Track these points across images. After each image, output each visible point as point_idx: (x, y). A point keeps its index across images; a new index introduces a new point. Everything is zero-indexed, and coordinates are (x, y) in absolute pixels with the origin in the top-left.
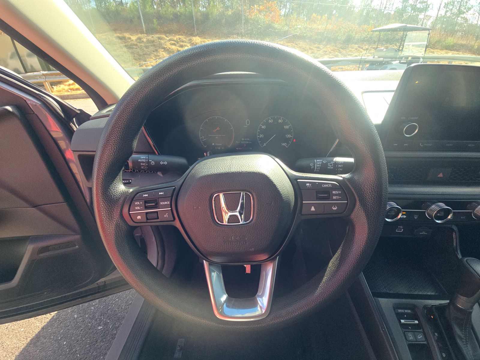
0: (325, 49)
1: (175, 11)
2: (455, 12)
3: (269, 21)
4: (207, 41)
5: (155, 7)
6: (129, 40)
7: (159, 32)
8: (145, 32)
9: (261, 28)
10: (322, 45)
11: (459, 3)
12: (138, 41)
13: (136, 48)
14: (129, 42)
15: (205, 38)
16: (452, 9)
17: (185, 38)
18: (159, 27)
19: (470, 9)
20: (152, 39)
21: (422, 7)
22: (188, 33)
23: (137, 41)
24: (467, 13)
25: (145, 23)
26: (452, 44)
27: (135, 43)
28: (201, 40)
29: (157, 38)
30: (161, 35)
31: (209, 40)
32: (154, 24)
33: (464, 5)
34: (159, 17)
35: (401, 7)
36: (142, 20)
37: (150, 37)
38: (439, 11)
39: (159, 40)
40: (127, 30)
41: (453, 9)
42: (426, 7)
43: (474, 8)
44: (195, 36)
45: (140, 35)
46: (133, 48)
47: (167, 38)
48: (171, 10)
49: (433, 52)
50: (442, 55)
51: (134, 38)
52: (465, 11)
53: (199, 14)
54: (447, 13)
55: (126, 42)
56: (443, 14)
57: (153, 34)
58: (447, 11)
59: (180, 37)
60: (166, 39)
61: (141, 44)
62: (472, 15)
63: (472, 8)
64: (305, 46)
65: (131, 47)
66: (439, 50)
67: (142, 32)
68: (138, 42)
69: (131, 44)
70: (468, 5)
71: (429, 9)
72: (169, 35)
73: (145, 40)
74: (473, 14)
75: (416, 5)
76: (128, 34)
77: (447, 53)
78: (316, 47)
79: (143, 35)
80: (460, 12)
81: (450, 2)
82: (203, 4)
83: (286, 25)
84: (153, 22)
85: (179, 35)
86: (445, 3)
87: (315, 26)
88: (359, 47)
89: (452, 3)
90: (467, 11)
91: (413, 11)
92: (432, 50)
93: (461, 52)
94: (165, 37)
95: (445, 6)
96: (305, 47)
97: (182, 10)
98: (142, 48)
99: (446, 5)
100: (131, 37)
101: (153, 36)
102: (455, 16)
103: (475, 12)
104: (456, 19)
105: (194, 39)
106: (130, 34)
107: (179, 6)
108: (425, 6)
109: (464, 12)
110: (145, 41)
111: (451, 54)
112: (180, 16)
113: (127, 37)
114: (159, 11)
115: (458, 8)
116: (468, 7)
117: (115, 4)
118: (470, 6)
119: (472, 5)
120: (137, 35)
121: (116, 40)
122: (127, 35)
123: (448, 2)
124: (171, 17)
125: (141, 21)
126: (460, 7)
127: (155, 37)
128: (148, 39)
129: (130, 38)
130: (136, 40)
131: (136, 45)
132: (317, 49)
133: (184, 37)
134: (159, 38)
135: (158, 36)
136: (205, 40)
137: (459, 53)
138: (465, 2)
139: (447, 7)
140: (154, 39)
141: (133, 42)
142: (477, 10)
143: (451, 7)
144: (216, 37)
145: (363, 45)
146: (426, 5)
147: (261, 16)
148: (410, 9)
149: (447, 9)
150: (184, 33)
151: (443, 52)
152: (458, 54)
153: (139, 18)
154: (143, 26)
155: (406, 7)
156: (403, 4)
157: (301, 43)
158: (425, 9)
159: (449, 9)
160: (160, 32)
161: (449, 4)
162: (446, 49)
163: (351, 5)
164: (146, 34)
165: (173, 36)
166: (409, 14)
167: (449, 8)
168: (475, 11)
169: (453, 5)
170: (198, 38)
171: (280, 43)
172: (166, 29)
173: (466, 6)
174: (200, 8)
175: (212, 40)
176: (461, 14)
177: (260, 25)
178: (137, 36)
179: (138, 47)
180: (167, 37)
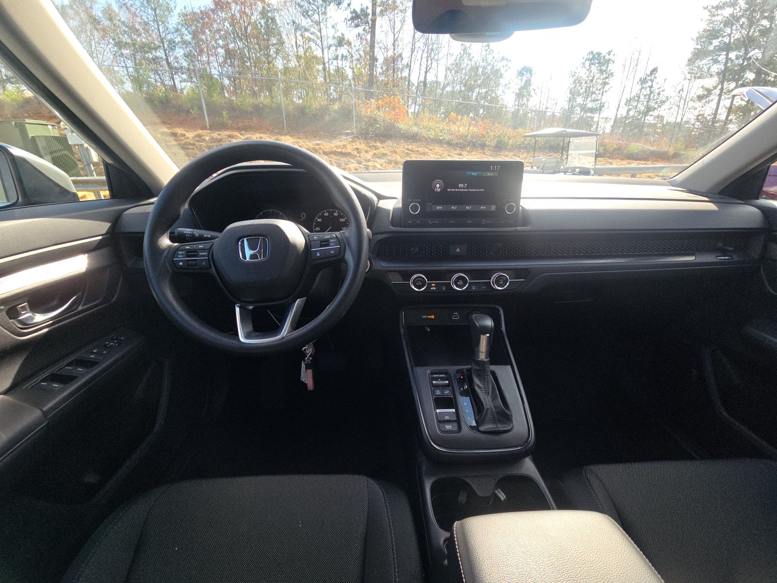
0: (469, 157)
1: (256, 102)
2: (641, 110)
3: (391, 120)
4: (301, 142)
5: (227, 95)
6: (183, 138)
7: (230, 129)
8: (208, 127)
9: (379, 128)
10: (466, 151)
11: (647, 96)
12: (197, 139)
13: (193, 149)
14: (183, 140)
15: (299, 138)
16: (636, 106)
17: (269, 137)
18: (231, 122)
19: (663, 102)
20: (219, 137)
21: (594, 107)
22: (275, 131)
23: (195, 139)
24: (659, 109)
25: (209, 116)
26: (637, 151)
27: (192, 142)
28: (294, 141)
29: (226, 136)
30: (233, 133)
31: (305, 140)
32: (223, 117)
33: (655, 98)
34: (232, 108)
35: (567, 107)
36: (205, 111)
37: (215, 135)
38: (617, 110)
39: (230, 139)
40: (181, 124)
41: (638, 105)
42: (600, 107)
43: (671, 100)
44: (286, 134)
45: (200, 132)
46: (188, 148)
47: (242, 137)
48: (250, 101)
49: (611, 163)
50: (623, 166)
51: (190, 135)
52: (656, 106)
53: (291, 107)
54: (630, 112)
55: (177, 139)
56: (625, 114)
57: (220, 131)
58: (629, 110)
59: (262, 135)
60: (240, 137)
61: (201, 144)
62: (667, 111)
63: (668, 100)
64: (442, 152)
65: (184, 146)
66: (619, 160)
67: (204, 128)
68: (196, 141)
69: (184, 143)
70: (660, 98)
71: (604, 108)
72: (246, 133)
73: (207, 138)
74: (669, 109)
75: (586, 105)
76: (181, 129)
77: (630, 164)
78: (457, 154)
79: (205, 131)
80: (649, 109)
81: (634, 98)
82: (299, 95)
83: (415, 124)
84: (221, 116)
85: (260, 133)
86: (627, 99)
87: (454, 128)
88: (514, 155)
89: (636, 98)
90: (659, 106)
91: (582, 113)
92: (610, 161)
93: (649, 162)
94: (239, 135)
95: (626, 102)
96: (443, 154)
97: (267, 101)
98: (203, 149)
99: (628, 102)
100: (185, 133)
101: (220, 133)
102: (641, 115)
103: (671, 106)
104: (643, 120)
105: (283, 139)
106: (185, 130)
107: (263, 95)
108: (599, 105)
109: (655, 109)
110: (208, 140)
111: (635, 164)
112: (263, 108)
113: (179, 133)
114: (231, 102)
115: (645, 104)
116: (661, 101)
117: (163, 88)
118: (664, 99)
119: (667, 97)
120: (195, 131)
121: (161, 137)
122: (179, 131)
123: (630, 98)
124: (250, 109)
125: (203, 112)
126: (648, 102)
127: (223, 134)
128: (213, 137)
129: (184, 135)
130: (193, 138)
131: (193, 144)
132: (459, 157)
133: (268, 135)
134: (230, 136)
135: (228, 133)
136: (299, 140)
137: (646, 162)
138: (656, 94)
139: (629, 104)
140: (222, 138)
141: (188, 140)
142: (675, 102)
143: (635, 104)
144: (315, 137)
145: (521, 153)
146: (601, 104)
147: (381, 114)
148: (579, 109)
149: (630, 107)
150: (268, 130)
151: (624, 162)
152: (646, 164)
153: (200, 108)
154: (205, 120)
155: (573, 107)
156: (570, 103)
157: (437, 148)
158: (600, 109)
159: (632, 107)
160: (233, 128)
161: (632, 99)
162: (629, 159)
163: (501, 105)
164: (210, 130)
165: (252, 134)
166: (579, 116)
167: (632, 105)
168: (672, 103)
169: (638, 101)
170: (288, 137)
171: (407, 147)
172: (240, 125)
173: (658, 99)
174: (295, 99)
175: (309, 141)
176: (650, 110)
177: (379, 125)
178: (195, 133)
179: (196, 148)
180: (242, 135)
